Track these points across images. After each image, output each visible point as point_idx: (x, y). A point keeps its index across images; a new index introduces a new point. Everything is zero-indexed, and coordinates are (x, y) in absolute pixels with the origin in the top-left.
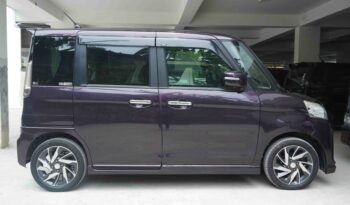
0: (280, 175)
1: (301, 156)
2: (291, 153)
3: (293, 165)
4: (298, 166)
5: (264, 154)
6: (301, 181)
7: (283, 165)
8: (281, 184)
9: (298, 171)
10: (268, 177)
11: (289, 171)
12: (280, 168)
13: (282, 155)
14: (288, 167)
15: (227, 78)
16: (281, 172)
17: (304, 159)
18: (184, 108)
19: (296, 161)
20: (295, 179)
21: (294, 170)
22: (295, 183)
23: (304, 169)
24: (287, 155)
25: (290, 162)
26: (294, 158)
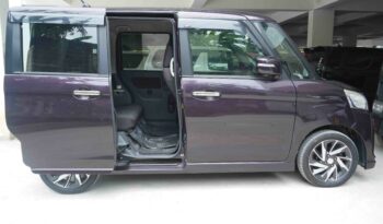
0: (316, 172)
1: (339, 151)
2: (329, 147)
3: (330, 161)
4: (335, 162)
5: (299, 149)
6: (338, 177)
7: (319, 160)
8: (317, 182)
9: (335, 167)
10: (303, 174)
11: (326, 167)
12: (316, 164)
13: (319, 149)
14: (325, 163)
15: (260, 65)
16: (317, 168)
17: (343, 154)
18: (211, 99)
19: (334, 157)
20: (332, 175)
21: (330, 166)
22: (332, 179)
23: (342, 165)
24: (324, 150)
25: (327, 157)
26: (331, 153)
